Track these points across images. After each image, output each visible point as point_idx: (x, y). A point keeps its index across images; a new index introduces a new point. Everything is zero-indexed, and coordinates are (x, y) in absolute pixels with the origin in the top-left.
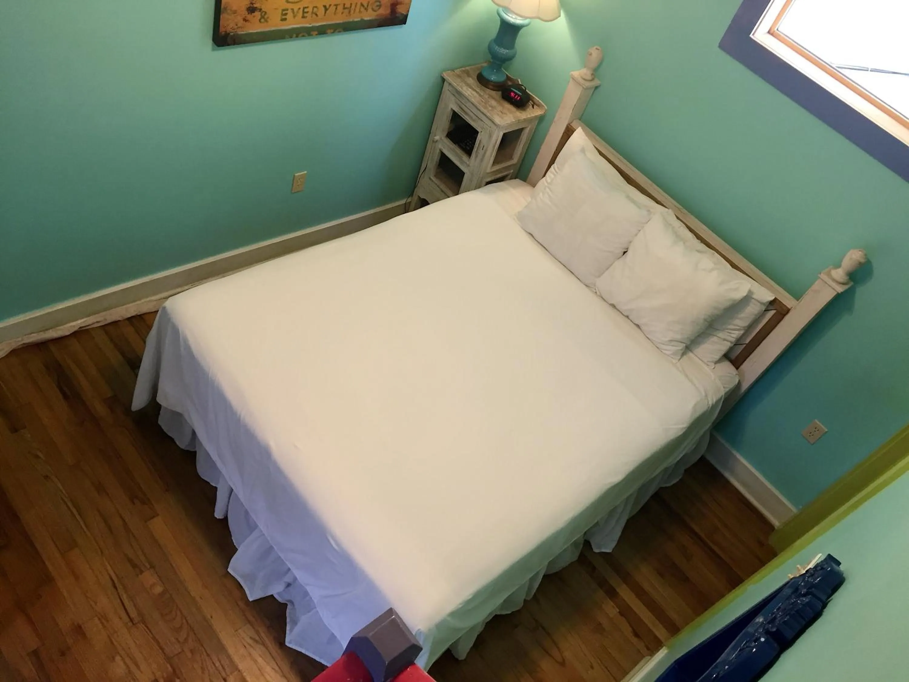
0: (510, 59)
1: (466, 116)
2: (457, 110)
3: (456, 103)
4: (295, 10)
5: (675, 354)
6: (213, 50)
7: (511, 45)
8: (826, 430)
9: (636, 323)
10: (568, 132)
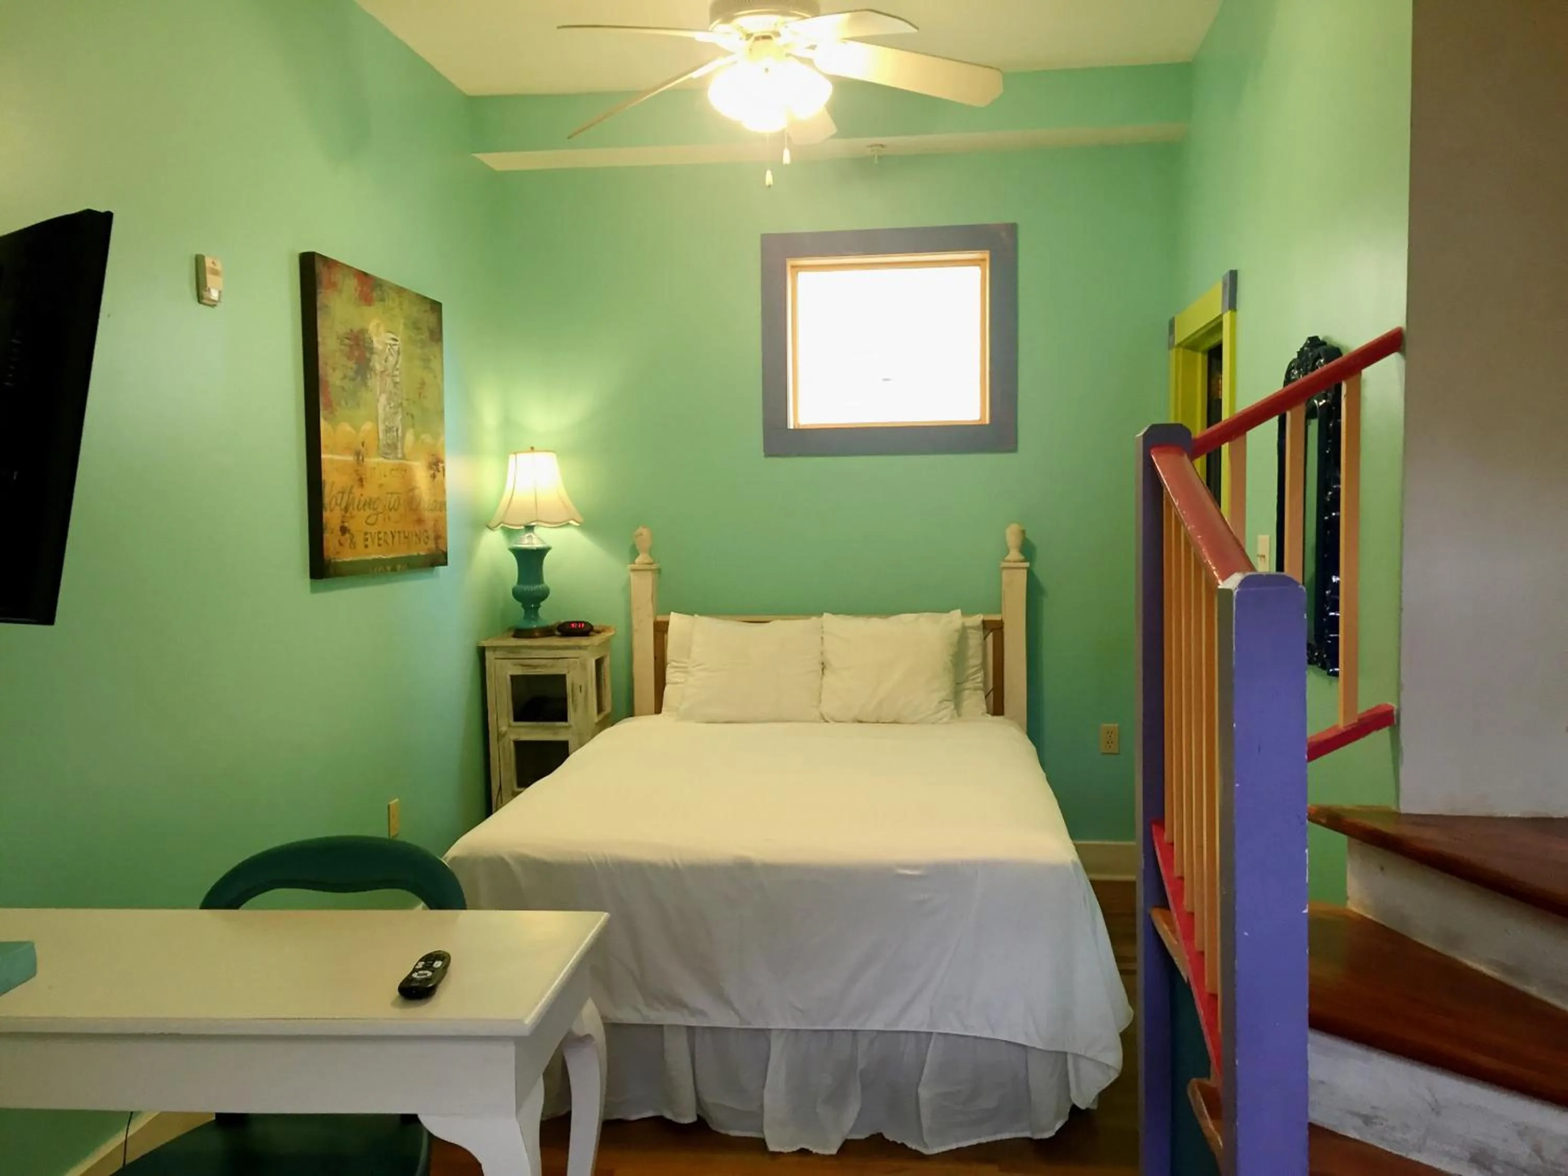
0: (544, 595)
1: (538, 670)
2: (518, 671)
3: (515, 665)
4: (373, 533)
5: (952, 717)
6: (314, 590)
7: (539, 578)
8: (1116, 725)
9: (891, 720)
10: (661, 629)
